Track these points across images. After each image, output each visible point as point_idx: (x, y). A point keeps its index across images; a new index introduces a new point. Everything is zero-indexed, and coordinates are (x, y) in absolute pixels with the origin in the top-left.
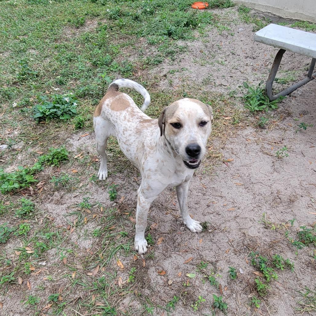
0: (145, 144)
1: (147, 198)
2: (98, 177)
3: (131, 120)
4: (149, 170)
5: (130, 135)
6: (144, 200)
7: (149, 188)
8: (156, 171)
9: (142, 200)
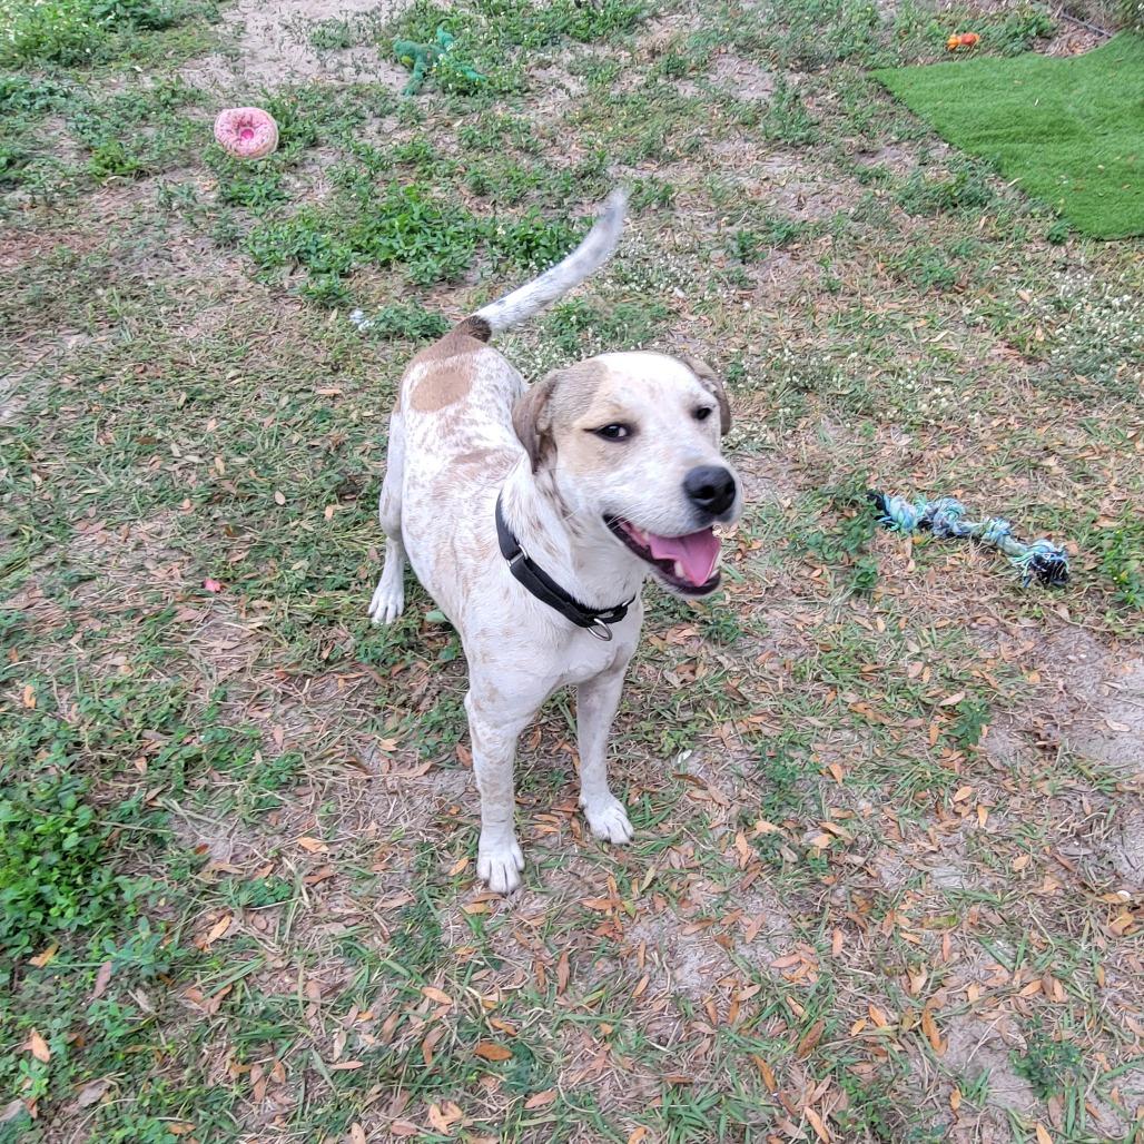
0: (458, 544)
1: (496, 726)
2: (371, 616)
3: (434, 448)
4: (483, 632)
5: (419, 503)
6: (489, 732)
7: (493, 693)
8: (507, 633)
9: (484, 734)
